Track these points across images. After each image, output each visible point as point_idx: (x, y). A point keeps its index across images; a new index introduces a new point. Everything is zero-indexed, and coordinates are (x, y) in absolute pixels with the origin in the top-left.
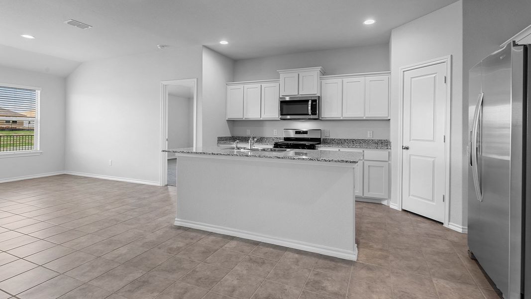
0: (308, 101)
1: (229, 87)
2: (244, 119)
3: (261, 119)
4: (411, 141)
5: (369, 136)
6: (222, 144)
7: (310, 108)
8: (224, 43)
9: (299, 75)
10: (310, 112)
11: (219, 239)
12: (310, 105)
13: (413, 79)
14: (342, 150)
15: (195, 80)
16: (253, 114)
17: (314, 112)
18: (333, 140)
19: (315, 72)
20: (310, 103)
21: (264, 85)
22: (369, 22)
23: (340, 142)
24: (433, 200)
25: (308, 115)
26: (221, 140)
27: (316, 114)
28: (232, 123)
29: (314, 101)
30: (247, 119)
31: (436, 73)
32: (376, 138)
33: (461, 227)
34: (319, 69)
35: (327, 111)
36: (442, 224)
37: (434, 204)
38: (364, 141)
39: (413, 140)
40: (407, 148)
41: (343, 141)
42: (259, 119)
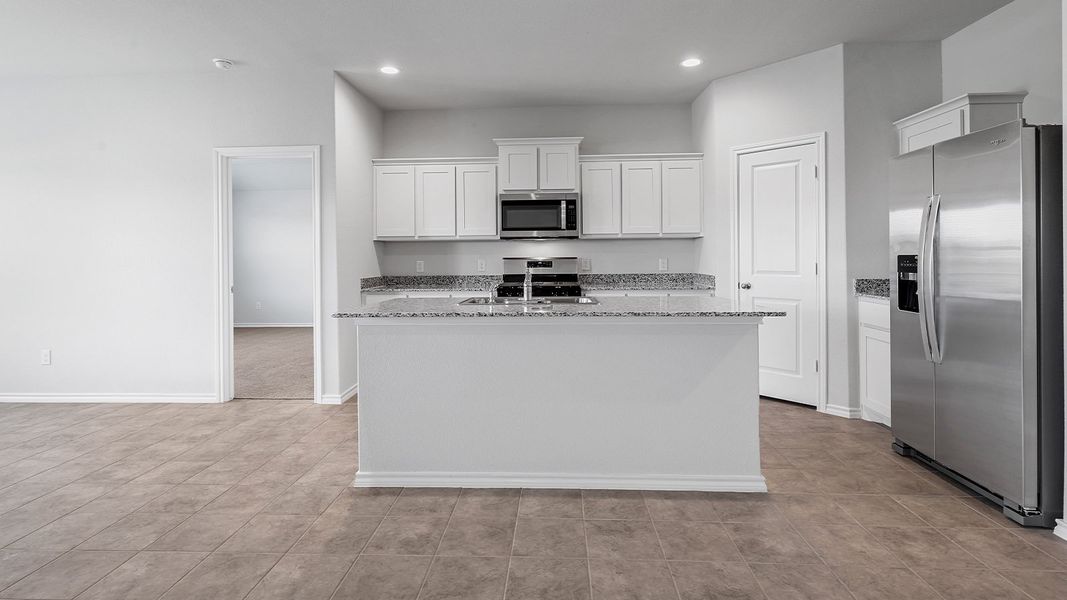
0: (558, 203)
1: (380, 169)
2: (416, 238)
3: (458, 238)
4: (755, 275)
5: (661, 268)
6: (374, 293)
7: (563, 216)
8: (389, 70)
9: (538, 150)
10: (564, 224)
11: (492, 499)
12: (564, 211)
13: (756, 169)
14: (632, 294)
15: (317, 150)
16: (437, 228)
17: (572, 223)
18: (598, 277)
19: (569, 147)
20: (564, 205)
21: (461, 168)
22: (691, 62)
23: (611, 281)
24: (797, 372)
25: (560, 229)
26: (368, 284)
27: (575, 229)
28: (384, 246)
29: (571, 203)
30: (424, 239)
31: (798, 160)
32: (675, 270)
33: (848, 409)
34: (577, 140)
35: (593, 223)
36: (815, 408)
37: (800, 376)
38: (654, 277)
39: (758, 272)
40: (749, 287)
41: (616, 279)
42: (451, 238)
